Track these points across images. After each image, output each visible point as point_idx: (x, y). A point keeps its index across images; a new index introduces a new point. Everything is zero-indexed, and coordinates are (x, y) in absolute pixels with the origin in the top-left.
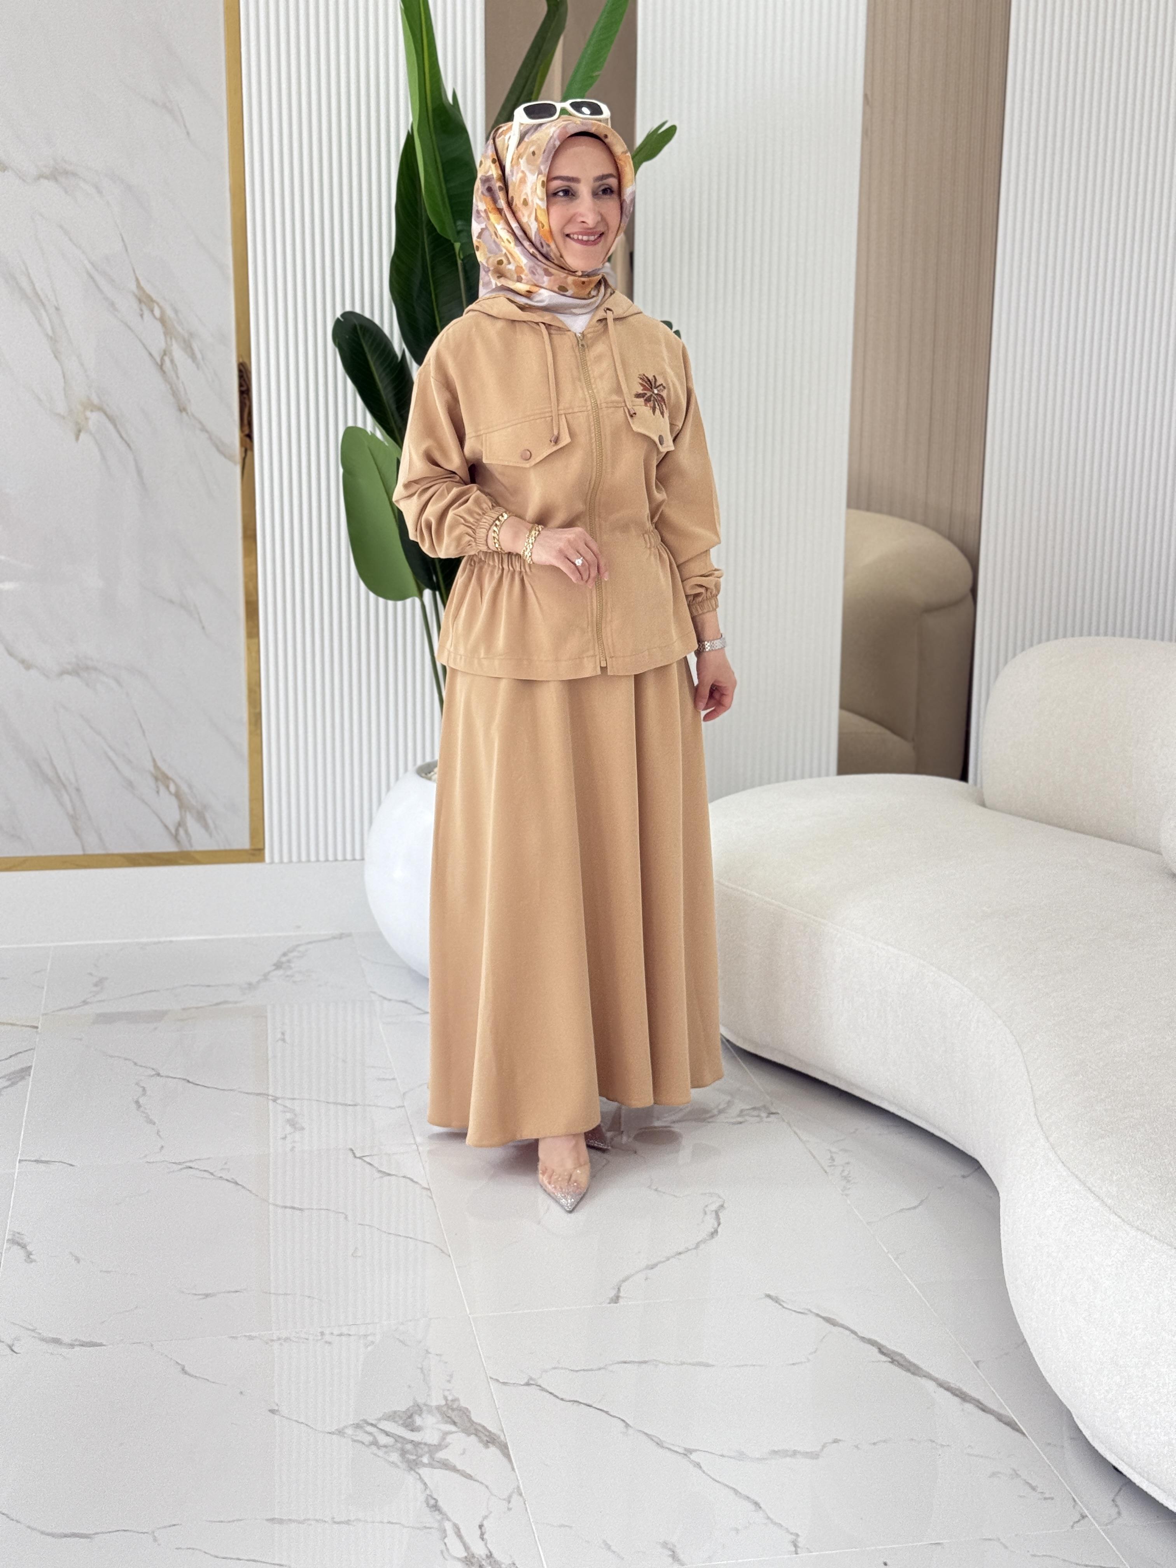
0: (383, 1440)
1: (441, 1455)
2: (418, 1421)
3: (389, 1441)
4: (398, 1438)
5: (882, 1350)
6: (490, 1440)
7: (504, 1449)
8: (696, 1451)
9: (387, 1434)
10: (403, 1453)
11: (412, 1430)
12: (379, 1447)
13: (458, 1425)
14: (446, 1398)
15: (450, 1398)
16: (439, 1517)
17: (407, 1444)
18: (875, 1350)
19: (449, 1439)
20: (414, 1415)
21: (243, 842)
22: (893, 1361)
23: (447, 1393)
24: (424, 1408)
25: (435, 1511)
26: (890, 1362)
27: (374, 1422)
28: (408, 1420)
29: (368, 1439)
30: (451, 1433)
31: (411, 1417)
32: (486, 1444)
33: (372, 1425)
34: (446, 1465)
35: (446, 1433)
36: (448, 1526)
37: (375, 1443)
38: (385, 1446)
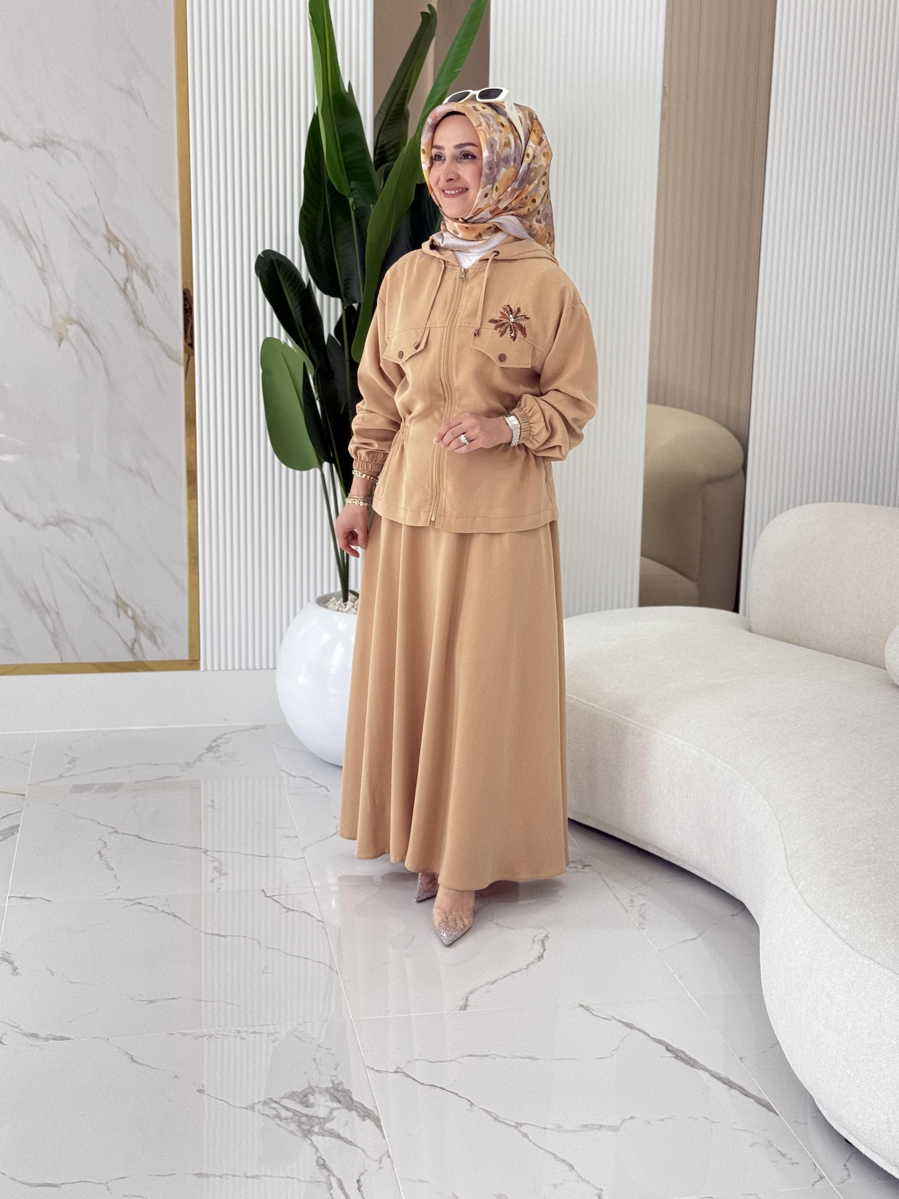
0: (284, 1113)
1: (328, 1126)
2: (311, 1099)
3: (289, 1114)
4: (295, 1113)
5: (668, 1048)
6: (366, 1114)
7: (377, 1121)
8: (525, 1124)
9: (288, 1109)
10: (300, 1124)
11: (307, 1107)
12: (281, 1119)
13: (342, 1103)
14: (333, 1082)
15: (336, 1082)
16: (327, 1173)
17: (302, 1117)
18: (663, 1048)
19: (335, 1113)
20: (309, 1094)
21: (184, 655)
22: (677, 1057)
23: (334, 1078)
24: (316, 1089)
25: (324, 1168)
26: (675, 1057)
27: (277, 1100)
28: (304, 1099)
29: (273, 1113)
30: (337, 1109)
31: (306, 1096)
32: (364, 1118)
33: (276, 1102)
34: (332, 1134)
35: (332, 1110)
36: (333, 1180)
37: (278, 1116)
38: (286, 1119)
